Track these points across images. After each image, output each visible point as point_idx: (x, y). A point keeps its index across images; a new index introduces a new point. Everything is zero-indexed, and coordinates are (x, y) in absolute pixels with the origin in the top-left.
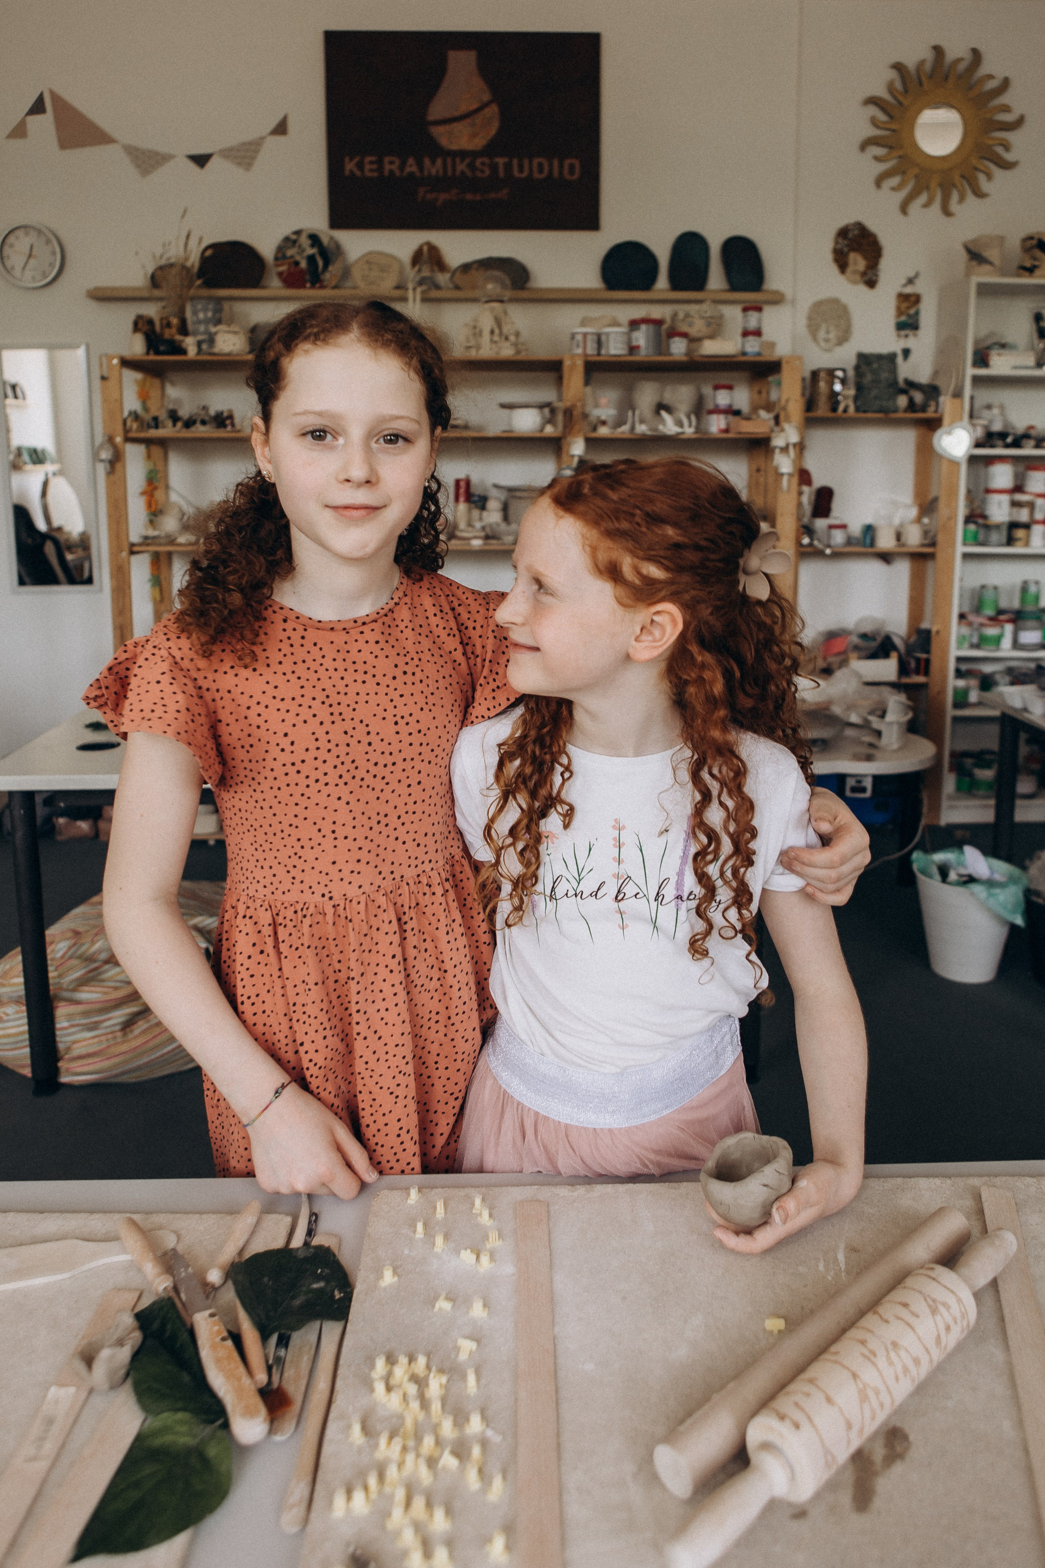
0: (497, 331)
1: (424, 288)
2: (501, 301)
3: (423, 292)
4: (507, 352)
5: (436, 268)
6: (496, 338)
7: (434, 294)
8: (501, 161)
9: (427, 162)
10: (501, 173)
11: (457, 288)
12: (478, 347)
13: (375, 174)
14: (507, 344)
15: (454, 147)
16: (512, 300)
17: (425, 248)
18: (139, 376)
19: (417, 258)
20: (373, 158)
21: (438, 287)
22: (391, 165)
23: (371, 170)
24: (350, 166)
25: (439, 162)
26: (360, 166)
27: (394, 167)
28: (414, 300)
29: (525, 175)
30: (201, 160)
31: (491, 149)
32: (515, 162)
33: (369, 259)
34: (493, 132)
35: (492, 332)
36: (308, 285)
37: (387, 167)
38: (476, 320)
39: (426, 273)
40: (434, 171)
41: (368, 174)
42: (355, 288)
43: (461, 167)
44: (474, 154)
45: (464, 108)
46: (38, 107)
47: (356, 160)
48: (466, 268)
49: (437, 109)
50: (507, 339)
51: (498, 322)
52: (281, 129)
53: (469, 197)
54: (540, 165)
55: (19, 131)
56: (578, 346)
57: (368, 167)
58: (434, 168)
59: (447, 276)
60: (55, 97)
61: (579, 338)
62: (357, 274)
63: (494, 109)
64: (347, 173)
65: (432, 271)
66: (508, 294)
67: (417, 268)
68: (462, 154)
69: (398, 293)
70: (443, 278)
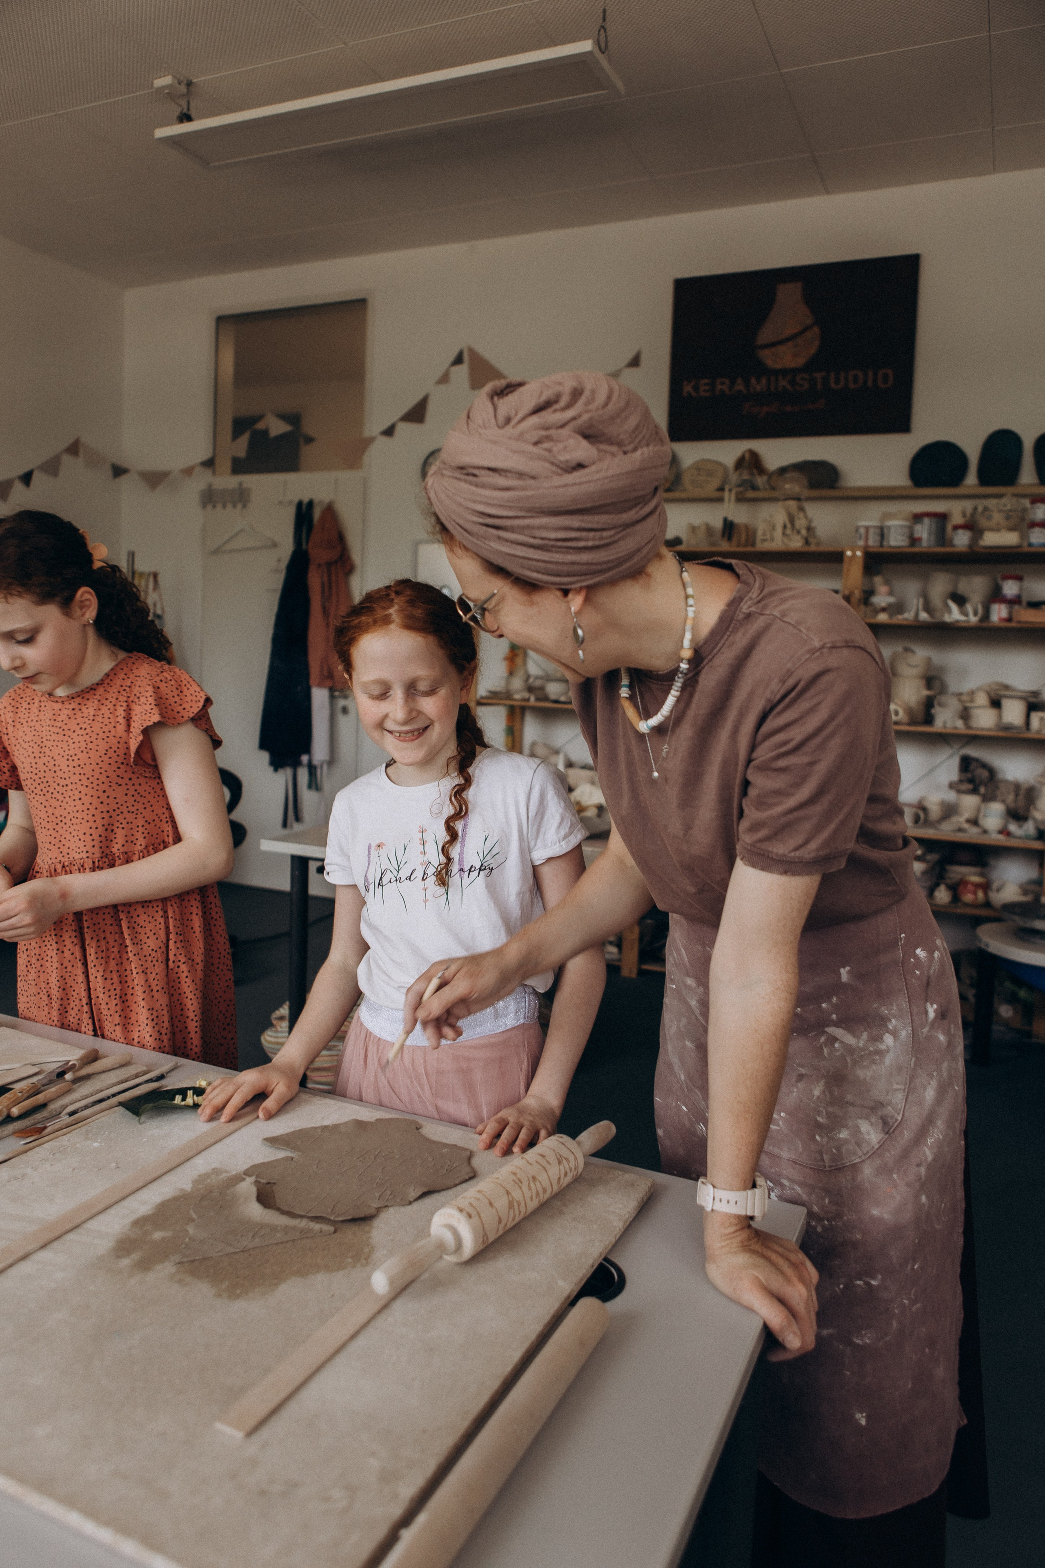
0: (789, 525)
1: (741, 489)
2: (798, 499)
3: (737, 494)
4: (796, 544)
5: (755, 471)
6: (788, 532)
7: (751, 494)
8: (819, 376)
9: (753, 381)
10: (819, 386)
11: (773, 488)
12: (772, 540)
13: (707, 394)
14: (798, 537)
15: (778, 366)
16: (810, 499)
17: (747, 456)
19: (740, 464)
20: (706, 381)
21: (754, 488)
22: (722, 385)
23: (705, 391)
24: (688, 388)
25: (764, 381)
26: (696, 388)
27: (724, 387)
28: (730, 500)
29: (839, 387)
31: (811, 365)
32: (832, 376)
33: (700, 467)
34: (813, 350)
35: (785, 527)
37: (719, 387)
38: (771, 516)
39: (746, 476)
40: (758, 388)
41: (703, 394)
42: (685, 490)
43: (783, 383)
44: (795, 371)
45: (789, 331)
46: (458, 360)
47: (693, 384)
48: (783, 471)
49: (766, 335)
50: (799, 532)
51: (792, 519)
52: (635, 362)
53: (789, 409)
54: (856, 377)
55: (444, 379)
56: (860, 538)
57: (703, 388)
58: (759, 386)
59: (765, 478)
60: (471, 351)
61: (862, 531)
62: (686, 479)
63: (816, 329)
64: (685, 394)
65: (752, 474)
66: (806, 493)
67: (738, 472)
68: (784, 372)
69: (718, 494)
70: (760, 481)
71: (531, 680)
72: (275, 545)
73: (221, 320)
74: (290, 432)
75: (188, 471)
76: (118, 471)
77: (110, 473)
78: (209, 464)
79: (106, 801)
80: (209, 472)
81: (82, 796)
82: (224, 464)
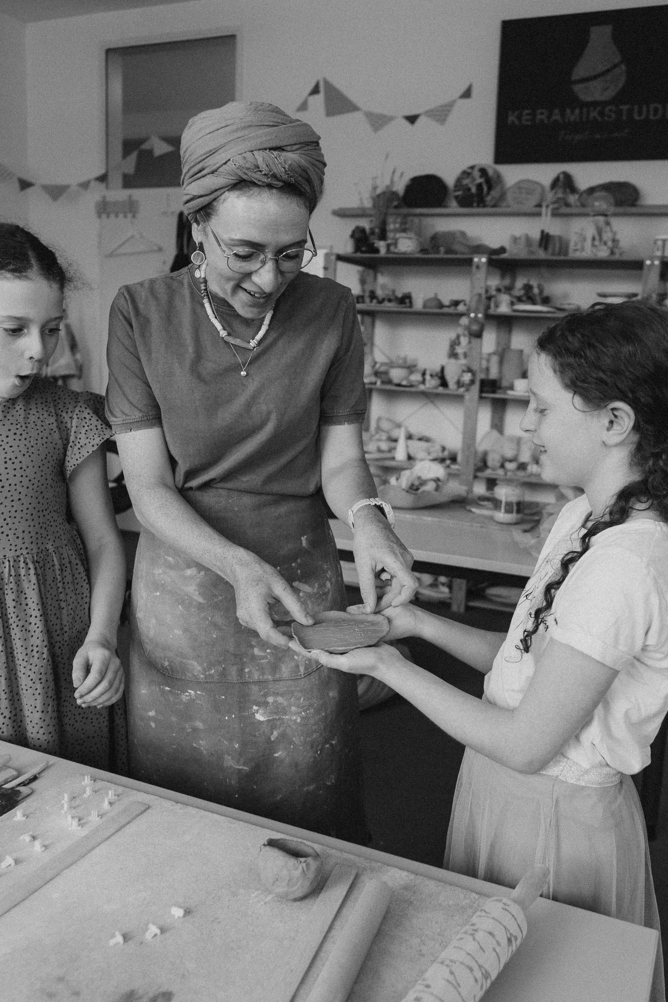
0: (597, 238)
1: (556, 206)
2: (605, 215)
3: (553, 209)
4: (603, 253)
5: (568, 190)
6: (597, 243)
7: (564, 210)
8: (625, 108)
9: (568, 111)
10: (624, 118)
11: (583, 205)
12: (583, 249)
13: (529, 123)
14: (605, 248)
15: (589, 99)
16: (615, 215)
17: (562, 176)
18: (360, 268)
19: (555, 184)
20: (527, 111)
21: (567, 205)
22: (542, 116)
23: (527, 120)
24: (512, 118)
25: (577, 111)
26: (519, 118)
27: (543, 117)
28: (546, 215)
29: (643, 117)
30: (412, 119)
31: (617, 100)
32: (636, 108)
33: (520, 186)
34: (621, 85)
35: (594, 239)
36: (475, 204)
37: (539, 117)
38: (582, 229)
39: (560, 195)
40: (572, 118)
41: (525, 123)
42: (508, 206)
43: (594, 114)
44: (604, 104)
45: (601, 68)
46: (315, 91)
47: (516, 113)
48: (591, 190)
49: (580, 72)
50: (605, 243)
51: (600, 232)
52: (467, 94)
53: (598, 136)
54: (655, 109)
55: (304, 106)
56: (658, 250)
57: (524, 118)
58: (573, 116)
59: (577, 196)
60: (326, 83)
61: (660, 243)
62: (510, 197)
63: (623, 67)
64: (509, 122)
65: (565, 192)
66: (612, 209)
67: (554, 191)
68: (595, 104)
69: (538, 209)
70: (572, 199)
71: (378, 366)
72: (160, 249)
73: (108, 51)
74: (171, 152)
75: (85, 185)
76: (25, 185)
77: (17, 185)
78: (103, 179)
79: (42, 501)
80: (102, 186)
81: (22, 496)
82: (116, 179)
